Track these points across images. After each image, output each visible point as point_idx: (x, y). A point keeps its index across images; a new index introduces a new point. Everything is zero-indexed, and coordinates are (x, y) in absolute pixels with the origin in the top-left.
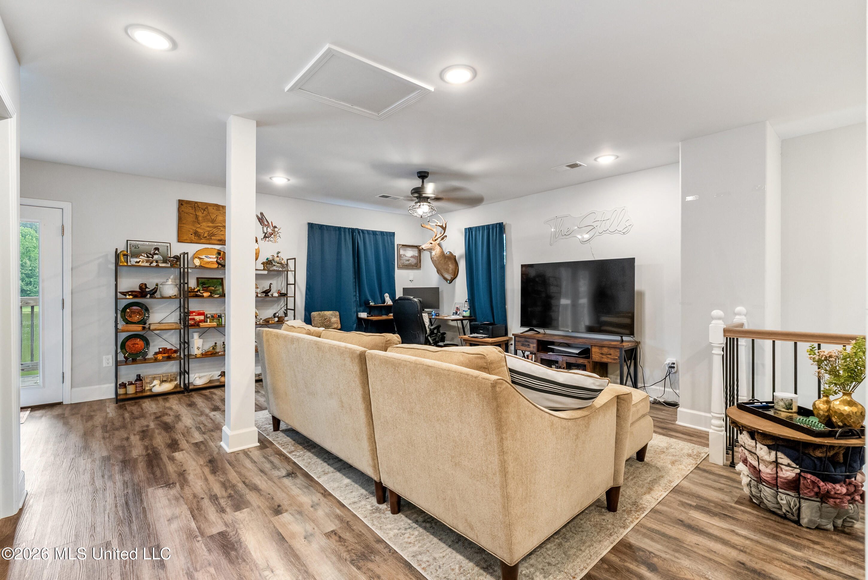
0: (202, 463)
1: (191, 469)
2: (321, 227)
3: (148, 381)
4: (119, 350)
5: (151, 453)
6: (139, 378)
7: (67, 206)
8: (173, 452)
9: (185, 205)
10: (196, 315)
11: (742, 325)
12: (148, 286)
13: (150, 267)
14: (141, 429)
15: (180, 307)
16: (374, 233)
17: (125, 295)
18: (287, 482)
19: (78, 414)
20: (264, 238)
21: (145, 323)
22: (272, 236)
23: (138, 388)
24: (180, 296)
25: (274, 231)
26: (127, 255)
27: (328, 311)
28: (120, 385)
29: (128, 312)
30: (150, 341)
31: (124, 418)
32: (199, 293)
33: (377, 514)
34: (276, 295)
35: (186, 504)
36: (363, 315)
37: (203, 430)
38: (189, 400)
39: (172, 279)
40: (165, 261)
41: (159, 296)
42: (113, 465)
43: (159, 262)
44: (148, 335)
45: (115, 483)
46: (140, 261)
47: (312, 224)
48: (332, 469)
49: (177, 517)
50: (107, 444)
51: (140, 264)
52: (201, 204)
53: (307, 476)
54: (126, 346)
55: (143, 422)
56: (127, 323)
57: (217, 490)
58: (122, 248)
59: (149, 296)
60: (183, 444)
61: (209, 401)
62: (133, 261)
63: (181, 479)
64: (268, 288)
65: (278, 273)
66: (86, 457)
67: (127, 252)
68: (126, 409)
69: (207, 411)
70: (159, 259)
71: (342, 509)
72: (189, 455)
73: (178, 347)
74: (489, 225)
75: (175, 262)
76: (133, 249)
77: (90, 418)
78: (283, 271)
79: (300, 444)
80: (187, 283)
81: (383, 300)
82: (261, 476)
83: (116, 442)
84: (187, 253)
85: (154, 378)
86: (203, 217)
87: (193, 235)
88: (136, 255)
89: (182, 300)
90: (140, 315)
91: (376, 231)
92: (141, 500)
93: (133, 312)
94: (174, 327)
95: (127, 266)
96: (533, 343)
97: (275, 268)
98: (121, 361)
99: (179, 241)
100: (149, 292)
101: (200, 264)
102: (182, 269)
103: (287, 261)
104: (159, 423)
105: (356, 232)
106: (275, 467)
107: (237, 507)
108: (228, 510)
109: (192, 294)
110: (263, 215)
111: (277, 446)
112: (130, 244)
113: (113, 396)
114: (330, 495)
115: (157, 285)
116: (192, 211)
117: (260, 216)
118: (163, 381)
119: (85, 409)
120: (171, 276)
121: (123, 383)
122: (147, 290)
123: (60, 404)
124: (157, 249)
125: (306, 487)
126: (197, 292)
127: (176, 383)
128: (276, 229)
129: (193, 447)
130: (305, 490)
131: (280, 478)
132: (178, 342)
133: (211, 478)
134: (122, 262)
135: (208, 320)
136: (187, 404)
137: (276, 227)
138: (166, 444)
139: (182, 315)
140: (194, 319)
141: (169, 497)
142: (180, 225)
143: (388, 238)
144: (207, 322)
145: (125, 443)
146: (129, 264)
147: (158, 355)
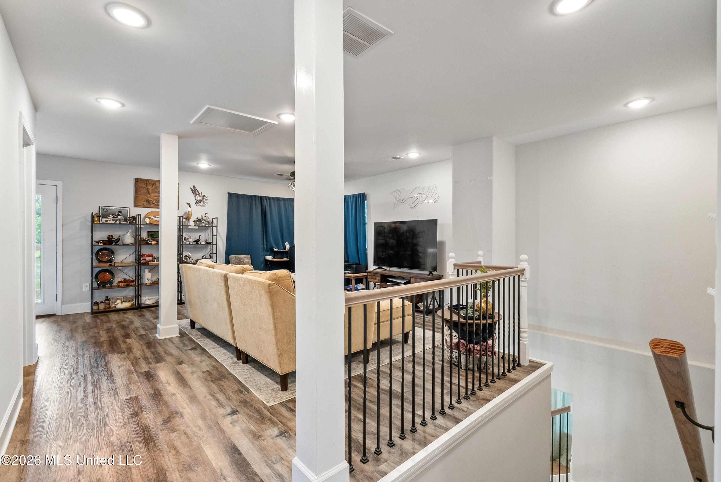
0: (142, 344)
1: (135, 346)
2: (237, 195)
3: (113, 301)
4: (94, 280)
5: (112, 339)
6: (107, 299)
7: (60, 184)
8: (126, 339)
9: (139, 182)
10: (146, 257)
11: (480, 262)
12: (113, 237)
13: (115, 224)
14: (107, 328)
15: (136, 251)
16: (278, 199)
17: (98, 243)
18: (190, 352)
19: (66, 320)
20: (195, 204)
21: (111, 262)
22: (202, 202)
23: (106, 306)
24: (136, 244)
25: (203, 198)
26: (100, 216)
27: (242, 254)
28: (94, 303)
29: (100, 255)
30: (115, 274)
31: (96, 323)
32: (148, 242)
33: (235, 364)
34: (203, 243)
35: (130, 361)
36: (269, 258)
37: (147, 329)
38: (141, 313)
39: (130, 232)
40: (125, 220)
41: (121, 244)
42: (89, 345)
43: (121, 220)
44: (113, 270)
45: (90, 352)
46: (108, 220)
47: (231, 193)
48: (219, 346)
49: (124, 366)
50: (86, 335)
51: (108, 222)
52: (151, 181)
53: (203, 350)
54: (98, 277)
55: (109, 325)
56: (99, 262)
57: (149, 354)
58: (96, 211)
59: (114, 243)
60: (133, 335)
61: (154, 314)
62: (104, 220)
63: (129, 351)
64: (198, 238)
65: (206, 228)
66: (73, 341)
67: (100, 214)
68: (98, 318)
69: (151, 319)
70: (121, 219)
71: (216, 363)
72: (135, 341)
73: (135, 279)
74: (356, 194)
75: (132, 220)
76: (104, 211)
77: (75, 322)
78: (209, 227)
79: (205, 335)
80: (140, 235)
81: (284, 247)
82: (176, 350)
83: (91, 334)
84: (140, 215)
85: (118, 299)
86: (152, 190)
87: (145, 202)
88: (105, 216)
89: (137, 246)
90: (108, 256)
91: (279, 198)
92: (104, 359)
93: (103, 254)
94: (131, 265)
95: (100, 223)
96: (378, 277)
97: (203, 224)
98: (94, 287)
99: (136, 206)
100: (114, 241)
101: (150, 222)
102: (137, 226)
103: (212, 219)
104: (119, 325)
105: (264, 198)
106: (185, 345)
107: (158, 362)
108: (153, 363)
109: (144, 242)
110: (195, 188)
111: (191, 336)
112: (102, 209)
113: (90, 311)
114: (213, 357)
115: (120, 236)
116: (145, 186)
117: (193, 188)
118: (123, 302)
119: (71, 318)
120: (129, 230)
121: (96, 302)
122: (113, 239)
123: (54, 315)
124: (120, 212)
125: (200, 354)
126: (147, 241)
127: (132, 302)
128: (205, 197)
129: (138, 336)
130: (199, 355)
131: (187, 350)
132: (134, 275)
133: (146, 350)
134: (96, 221)
135: (155, 260)
136: (139, 315)
137: (205, 196)
138: (122, 335)
139: (137, 256)
140: (145, 259)
141: (120, 358)
142: (136, 195)
143: (288, 203)
144: (154, 262)
145: (97, 335)
146: (101, 222)
147: (120, 284)
